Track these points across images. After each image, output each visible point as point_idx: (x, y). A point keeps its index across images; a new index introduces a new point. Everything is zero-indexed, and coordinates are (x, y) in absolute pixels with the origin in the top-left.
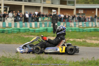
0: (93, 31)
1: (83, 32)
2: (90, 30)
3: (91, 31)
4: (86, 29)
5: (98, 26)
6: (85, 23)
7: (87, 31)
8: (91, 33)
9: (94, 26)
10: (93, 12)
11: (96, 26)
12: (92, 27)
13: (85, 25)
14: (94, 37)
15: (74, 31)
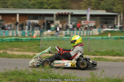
0: (14, 41)
1: (2, 42)
2: (11, 39)
3: (11, 42)
4: (5, 39)
5: (20, 35)
6: (4, 32)
7: (7, 42)
8: (12, 43)
9: (15, 35)
10: (13, 19)
11: (17, 36)
12: (12, 36)
13: (3, 34)
14: (16, 48)
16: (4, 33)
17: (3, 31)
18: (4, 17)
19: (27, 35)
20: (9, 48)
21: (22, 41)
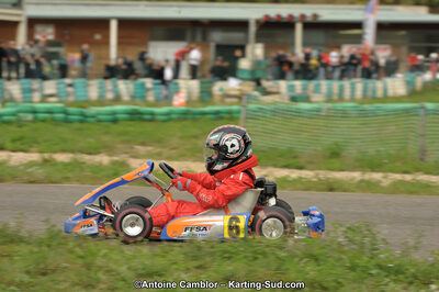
1: (81, 121)
3: (115, 121)
4: (94, 110)
5: (126, 98)
6: (70, 85)
7: (100, 121)
9: (110, 96)
10: (98, 37)
11: (117, 99)
12: (101, 102)
13: (68, 94)
14: (143, 144)
15: (44, 121)
16: (70, 89)
17: (68, 81)
18: (66, 32)
19: (151, 98)
20: (119, 146)
21: (152, 118)
